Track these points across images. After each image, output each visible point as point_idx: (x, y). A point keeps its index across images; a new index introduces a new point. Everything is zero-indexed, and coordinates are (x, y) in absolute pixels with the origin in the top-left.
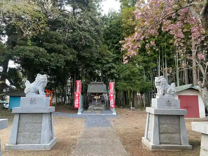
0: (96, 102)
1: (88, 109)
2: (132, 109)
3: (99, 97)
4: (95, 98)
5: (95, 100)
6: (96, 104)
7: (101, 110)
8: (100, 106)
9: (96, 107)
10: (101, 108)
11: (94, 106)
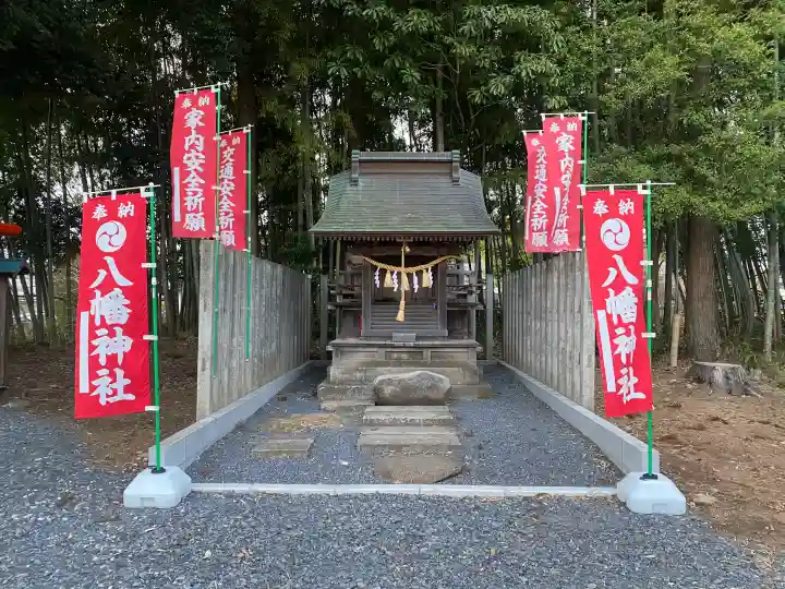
0: (401, 316)
1: (322, 386)
2: (718, 376)
3: (428, 280)
4: (390, 281)
5: (387, 299)
6: (400, 337)
7: (449, 398)
8: (438, 362)
9: (399, 363)
10: (444, 380)
11: (380, 354)
